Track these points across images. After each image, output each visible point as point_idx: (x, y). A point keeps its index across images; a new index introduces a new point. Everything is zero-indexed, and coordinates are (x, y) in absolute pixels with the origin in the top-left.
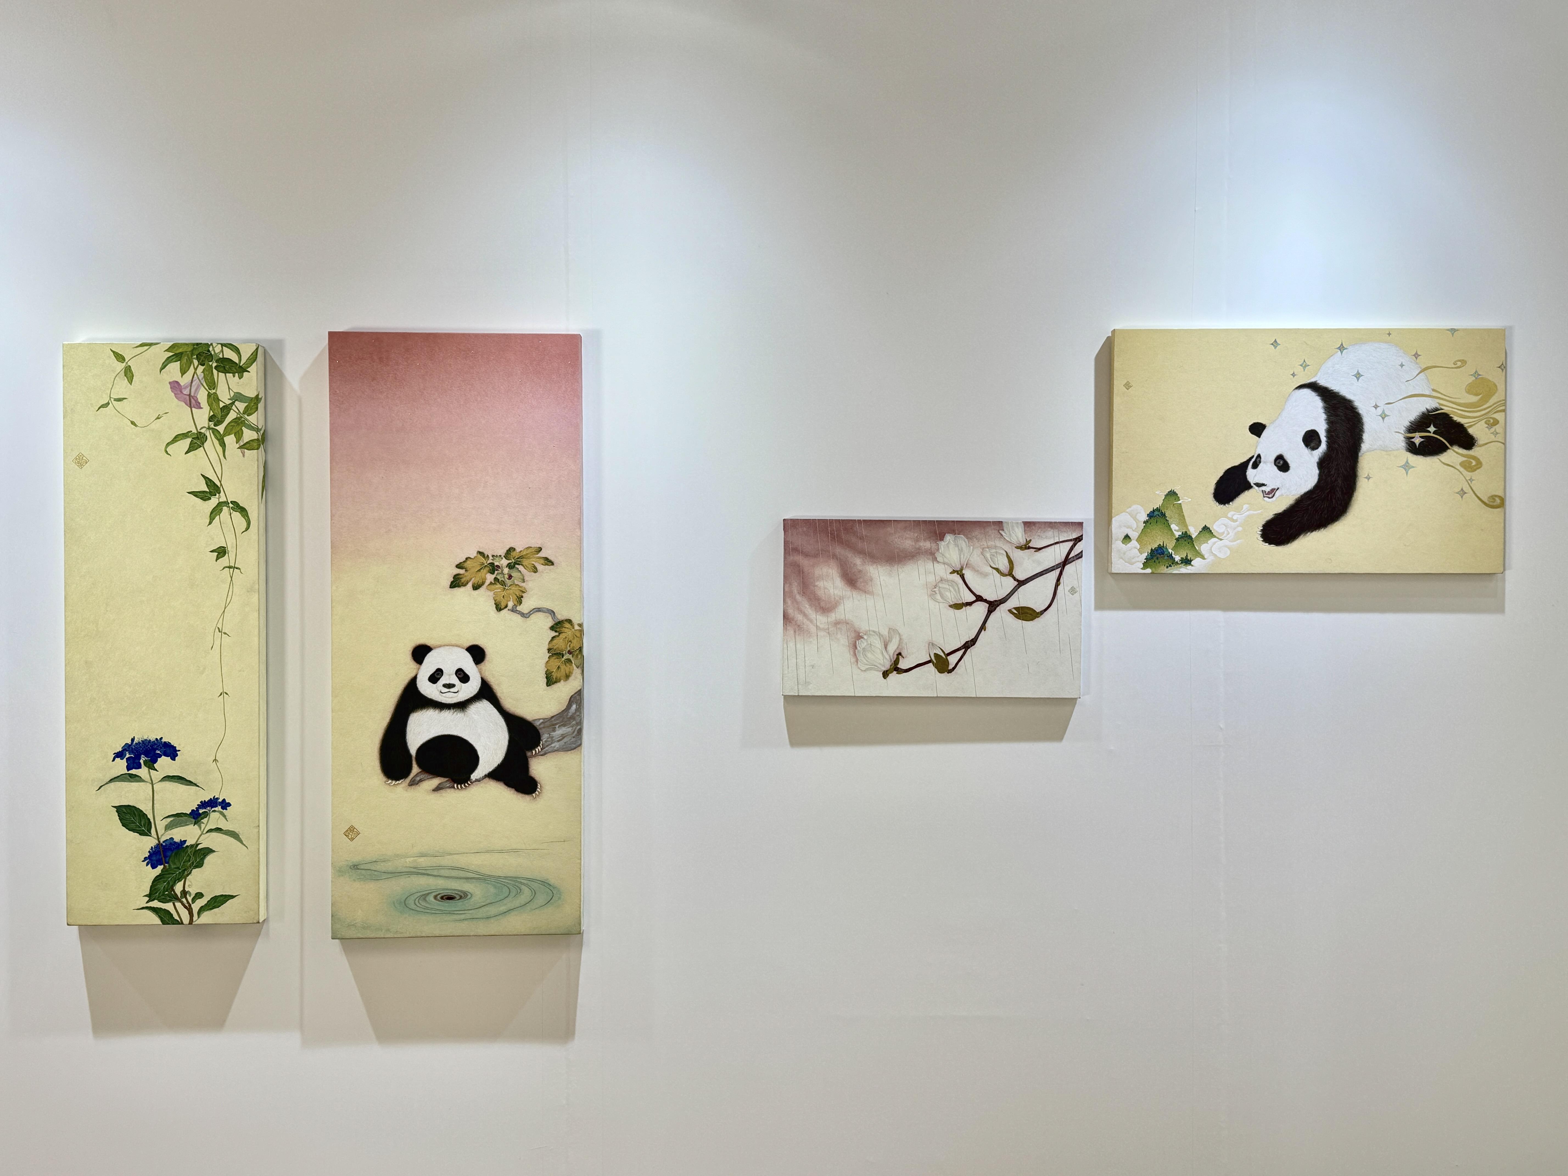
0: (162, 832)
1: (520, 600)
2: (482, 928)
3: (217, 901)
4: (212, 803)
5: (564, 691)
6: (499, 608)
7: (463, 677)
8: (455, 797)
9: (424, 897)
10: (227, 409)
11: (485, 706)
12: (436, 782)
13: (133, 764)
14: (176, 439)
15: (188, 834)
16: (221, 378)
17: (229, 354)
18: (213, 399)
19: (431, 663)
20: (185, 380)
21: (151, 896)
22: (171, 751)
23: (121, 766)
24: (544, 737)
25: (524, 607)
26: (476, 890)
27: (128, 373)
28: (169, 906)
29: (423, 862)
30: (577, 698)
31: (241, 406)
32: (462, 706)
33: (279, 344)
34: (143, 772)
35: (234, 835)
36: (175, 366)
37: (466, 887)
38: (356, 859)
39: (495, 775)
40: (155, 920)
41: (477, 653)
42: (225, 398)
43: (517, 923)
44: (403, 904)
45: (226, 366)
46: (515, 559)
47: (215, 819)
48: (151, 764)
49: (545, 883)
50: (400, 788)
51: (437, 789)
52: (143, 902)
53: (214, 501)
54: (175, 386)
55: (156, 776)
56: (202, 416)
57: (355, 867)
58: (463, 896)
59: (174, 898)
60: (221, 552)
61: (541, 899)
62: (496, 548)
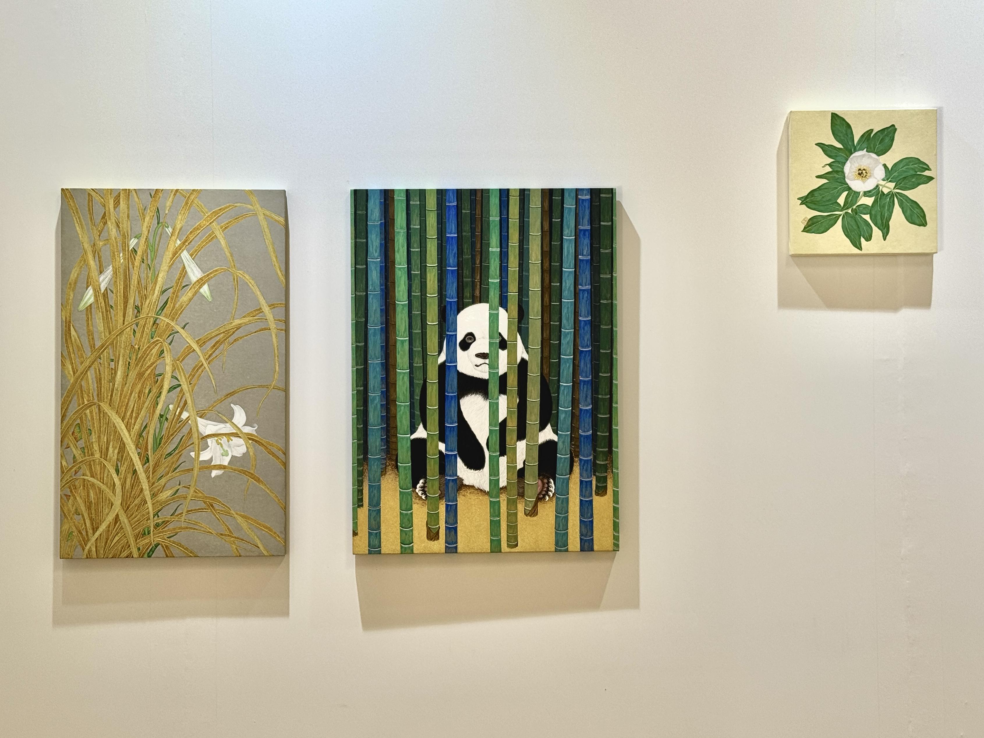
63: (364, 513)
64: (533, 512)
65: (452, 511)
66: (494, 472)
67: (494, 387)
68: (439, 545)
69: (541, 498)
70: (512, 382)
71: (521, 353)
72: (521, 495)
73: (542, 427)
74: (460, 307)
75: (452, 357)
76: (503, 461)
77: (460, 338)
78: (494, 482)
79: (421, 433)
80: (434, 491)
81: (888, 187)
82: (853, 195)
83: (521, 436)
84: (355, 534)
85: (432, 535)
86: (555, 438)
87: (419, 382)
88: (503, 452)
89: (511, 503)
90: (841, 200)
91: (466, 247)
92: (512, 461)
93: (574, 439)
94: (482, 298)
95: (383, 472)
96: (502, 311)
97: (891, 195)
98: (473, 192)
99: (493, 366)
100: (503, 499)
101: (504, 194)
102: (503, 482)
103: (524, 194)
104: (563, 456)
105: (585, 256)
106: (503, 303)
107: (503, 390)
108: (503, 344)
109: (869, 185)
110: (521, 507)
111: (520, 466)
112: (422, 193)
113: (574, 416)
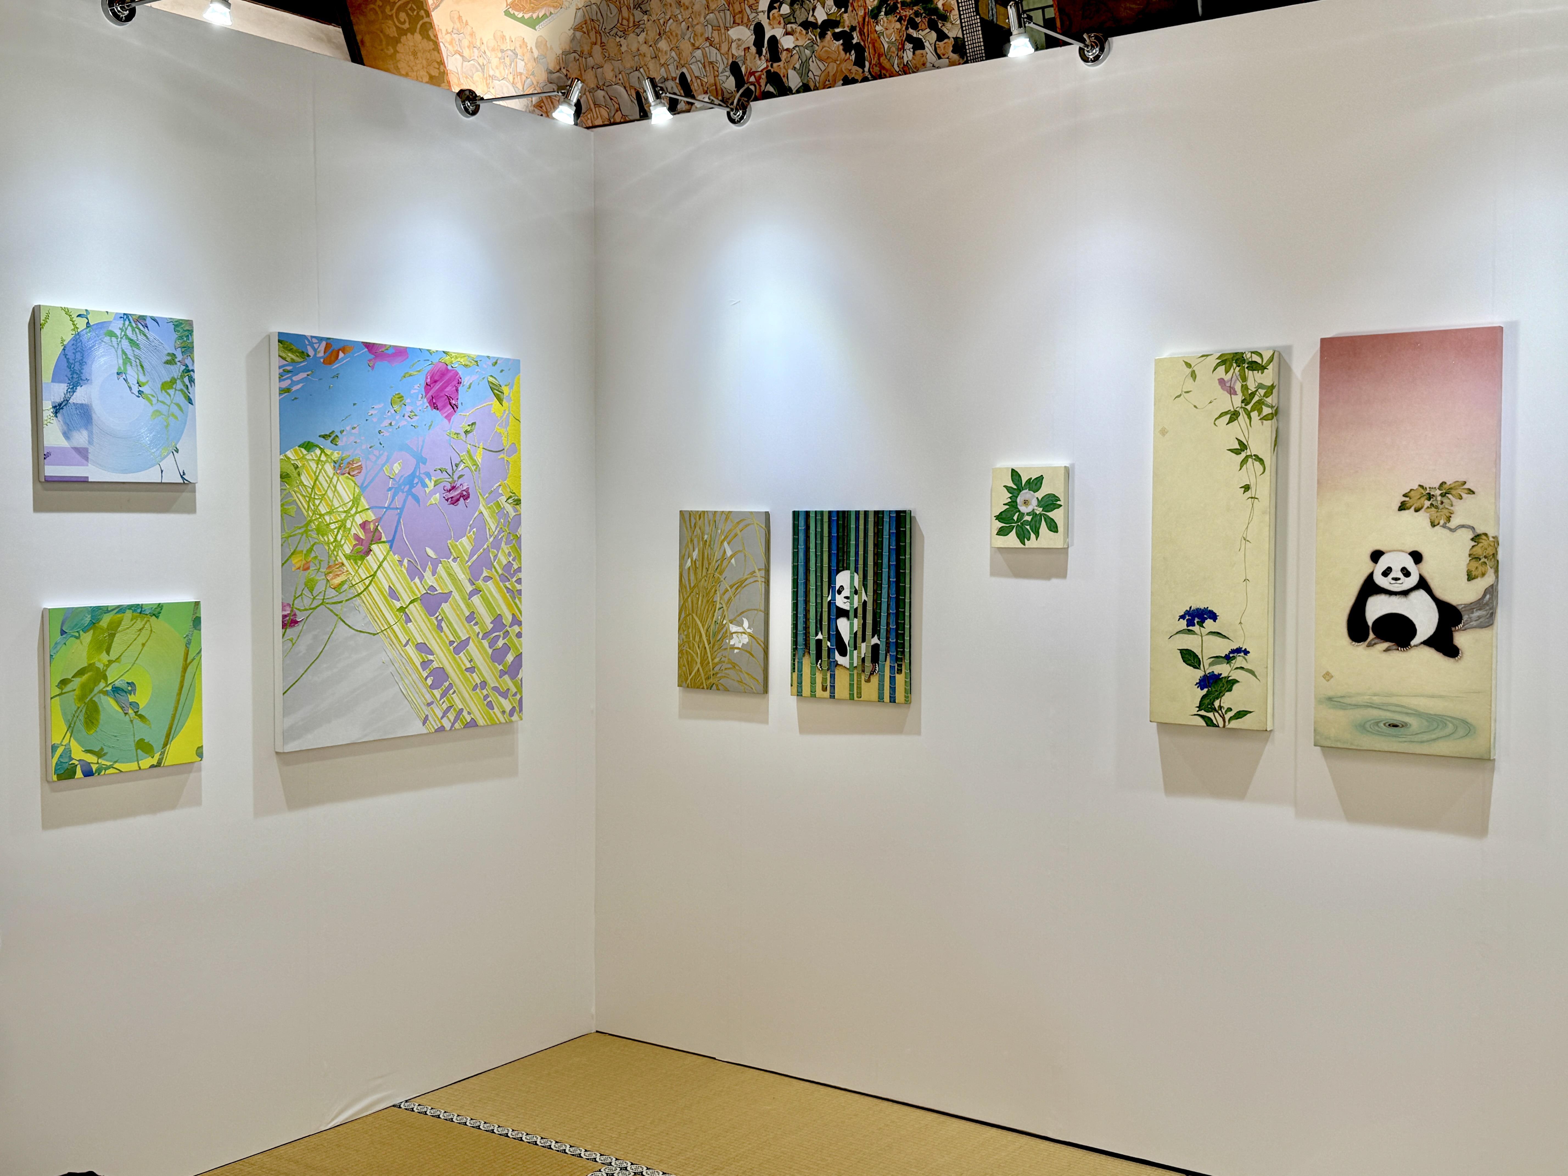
0: (1208, 668)
1: (1449, 519)
2: (1417, 749)
3: (1240, 715)
4: (1238, 650)
5: (1481, 584)
6: (1433, 525)
7: (1406, 573)
8: (1399, 657)
9: (1377, 723)
10: (1253, 394)
12: (1386, 645)
13: (1190, 623)
14: (1219, 415)
15: (1223, 670)
16: (1250, 374)
17: (1256, 358)
18: (1245, 388)
19: (1383, 563)
20: (1227, 377)
21: (1200, 708)
22: (1214, 616)
23: (1184, 623)
24: (1465, 618)
25: (1453, 524)
26: (1414, 722)
27: (1193, 375)
28: (1210, 715)
29: (1376, 699)
30: (1491, 590)
31: (1262, 392)
32: (1405, 593)
33: (1289, 349)
34: (1196, 628)
35: (1251, 672)
36: (1222, 369)
37: (1406, 719)
38: (1331, 693)
39: (1428, 643)
40: (1202, 723)
41: (1417, 557)
42: (1252, 387)
43: (1442, 748)
44: (1362, 727)
45: (1254, 366)
46: (1446, 490)
47: (1239, 661)
48: (1201, 624)
49: (1464, 722)
50: (1361, 648)
51: (1387, 650)
52: (1195, 711)
53: (1243, 455)
54: (1222, 381)
55: (1205, 631)
56: (1238, 400)
57: (1330, 699)
58: (1404, 725)
59: (1214, 710)
60: (1247, 488)
61: (1461, 732)
62: (1432, 482)
63: (795, 675)
64: (868, 681)
65: (833, 676)
66: (851, 658)
67: (852, 614)
68: (827, 694)
69: (872, 674)
70: (860, 611)
71: (864, 597)
72: (863, 671)
73: (873, 637)
74: (838, 572)
75: (834, 598)
76: (855, 652)
77: (837, 588)
78: (851, 664)
79: (820, 636)
80: (825, 667)
81: (1039, 510)
82: (1022, 515)
83: (864, 640)
84: (792, 685)
85: (824, 689)
86: (879, 642)
87: (819, 610)
88: (855, 648)
89: (859, 675)
90: (1015, 518)
91: (841, 542)
92: (859, 653)
93: (888, 644)
94: (848, 568)
95: (804, 655)
96: (855, 574)
97: (1041, 515)
98: (844, 512)
99: (852, 603)
100: (855, 672)
101: (857, 513)
102: (855, 665)
103: (866, 513)
104: (882, 652)
105: (893, 547)
106: (856, 571)
107: (856, 616)
108: (856, 592)
109: (1029, 509)
110: (863, 677)
111: (863, 656)
112: (822, 513)
113: (888, 631)
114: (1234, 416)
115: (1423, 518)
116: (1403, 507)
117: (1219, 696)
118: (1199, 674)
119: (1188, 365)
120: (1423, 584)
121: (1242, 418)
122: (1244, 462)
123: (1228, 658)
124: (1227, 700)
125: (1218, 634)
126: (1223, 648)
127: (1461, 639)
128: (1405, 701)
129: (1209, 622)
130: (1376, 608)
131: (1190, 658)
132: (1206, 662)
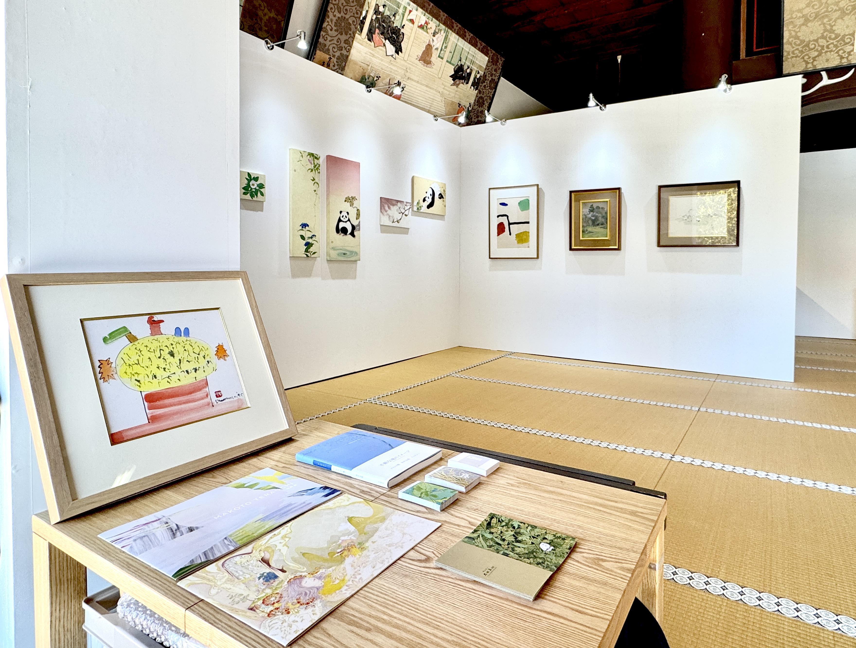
0: (307, 240)
2: (349, 259)
3: (314, 253)
4: (314, 235)
5: (358, 220)
6: (351, 206)
7: (346, 217)
9: (342, 254)
10: (316, 166)
11: (348, 222)
12: (343, 234)
13: (303, 227)
14: (309, 169)
15: (310, 241)
16: (315, 160)
17: (316, 156)
18: (314, 163)
19: (342, 214)
20: (310, 159)
21: (305, 252)
22: (308, 226)
23: (301, 227)
25: (354, 206)
26: (348, 253)
27: (302, 156)
28: (307, 254)
29: (341, 248)
30: (359, 222)
31: (318, 165)
32: (346, 222)
33: (320, 155)
34: (304, 229)
35: (317, 241)
36: (309, 156)
38: (333, 247)
39: (350, 234)
40: (305, 256)
41: (348, 213)
42: (316, 164)
43: (352, 258)
44: (338, 255)
45: (316, 158)
46: (352, 198)
47: (314, 238)
49: (355, 252)
51: (343, 236)
52: (304, 253)
53: (314, 182)
54: (309, 160)
55: (306, 230)
56: (313, 166)
58: (346, 254)
59: (308, 252)
60: (315, 191)
61: (355, 255)
62: (350, 196)
81: (257, 188)
82: (252, 189)
90: (249, 189)
97: (258, 190)
109: (254, 187)
114: (312, 170)
115: (349, 204)
116: (345, 201)
117: (309, 248)
118: (304, 242)
119: (301, 153)
120: (349, 220)
121: (314, 171)
122: (314, 184)
123: (311, 238)
124: (311, 249)
125: (309, 231)
126: (310, 235)
127: (355, 233)
128: (346, 248)
129: (307, 227)
130: (341, 225)
131: (303, 238)
132: (306, 238)
